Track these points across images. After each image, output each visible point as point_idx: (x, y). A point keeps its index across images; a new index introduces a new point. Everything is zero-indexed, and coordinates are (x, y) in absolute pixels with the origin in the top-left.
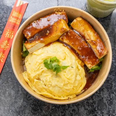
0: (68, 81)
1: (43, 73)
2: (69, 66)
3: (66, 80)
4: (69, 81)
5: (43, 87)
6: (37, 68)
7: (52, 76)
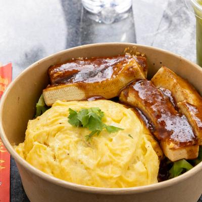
0: (111, 157)
1: (59, 133)
2: (122, 129)
3: (108, 153)
4: (114, 157)
5: (47, 163)
6: (50, 119)
7: (77, 142)
